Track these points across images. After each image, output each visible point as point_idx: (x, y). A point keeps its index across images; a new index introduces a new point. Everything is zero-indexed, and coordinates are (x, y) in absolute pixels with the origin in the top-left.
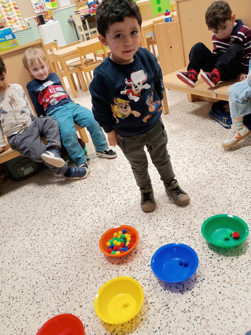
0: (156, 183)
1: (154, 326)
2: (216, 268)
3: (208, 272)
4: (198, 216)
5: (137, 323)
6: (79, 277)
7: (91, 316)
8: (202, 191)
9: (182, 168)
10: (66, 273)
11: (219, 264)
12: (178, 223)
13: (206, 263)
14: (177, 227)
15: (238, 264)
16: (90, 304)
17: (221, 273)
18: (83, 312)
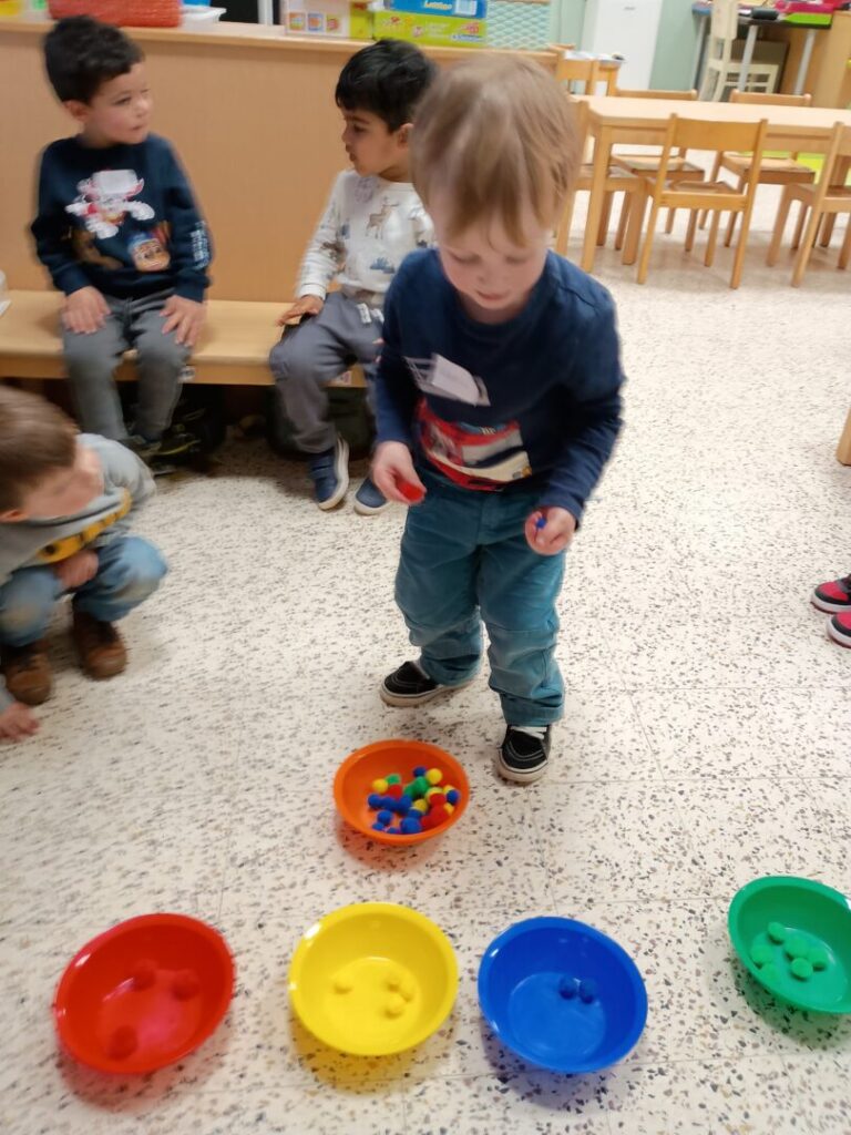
0: (684, 678)
1: (433, 1116)
2: (723, 1061)
3: (687, 1057)
4: (759, 860)
5: (388, 1075)
6: (300, 836)
7: (273, 971)
8: (822, 787)
9: (797, 678)
10: (270, 805)
11: (736, 1055)
12: (682, 848)
13: (696, 1027)
14: (669, 859)
15: (798, 1093)
16: (289, 934)
17: (728, 1089)
18: (258, 947)
